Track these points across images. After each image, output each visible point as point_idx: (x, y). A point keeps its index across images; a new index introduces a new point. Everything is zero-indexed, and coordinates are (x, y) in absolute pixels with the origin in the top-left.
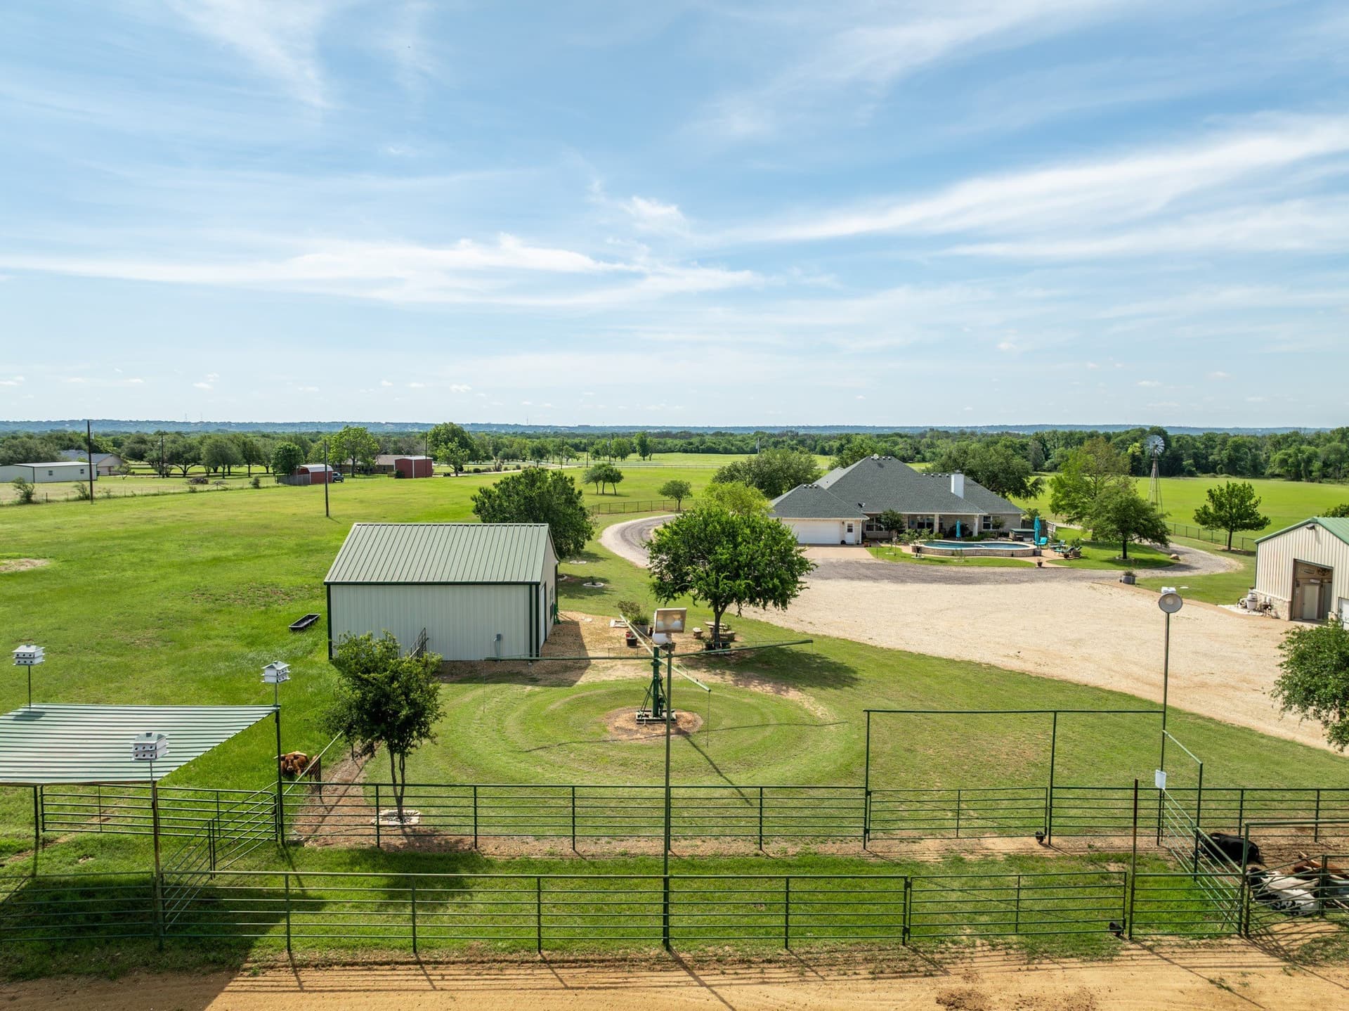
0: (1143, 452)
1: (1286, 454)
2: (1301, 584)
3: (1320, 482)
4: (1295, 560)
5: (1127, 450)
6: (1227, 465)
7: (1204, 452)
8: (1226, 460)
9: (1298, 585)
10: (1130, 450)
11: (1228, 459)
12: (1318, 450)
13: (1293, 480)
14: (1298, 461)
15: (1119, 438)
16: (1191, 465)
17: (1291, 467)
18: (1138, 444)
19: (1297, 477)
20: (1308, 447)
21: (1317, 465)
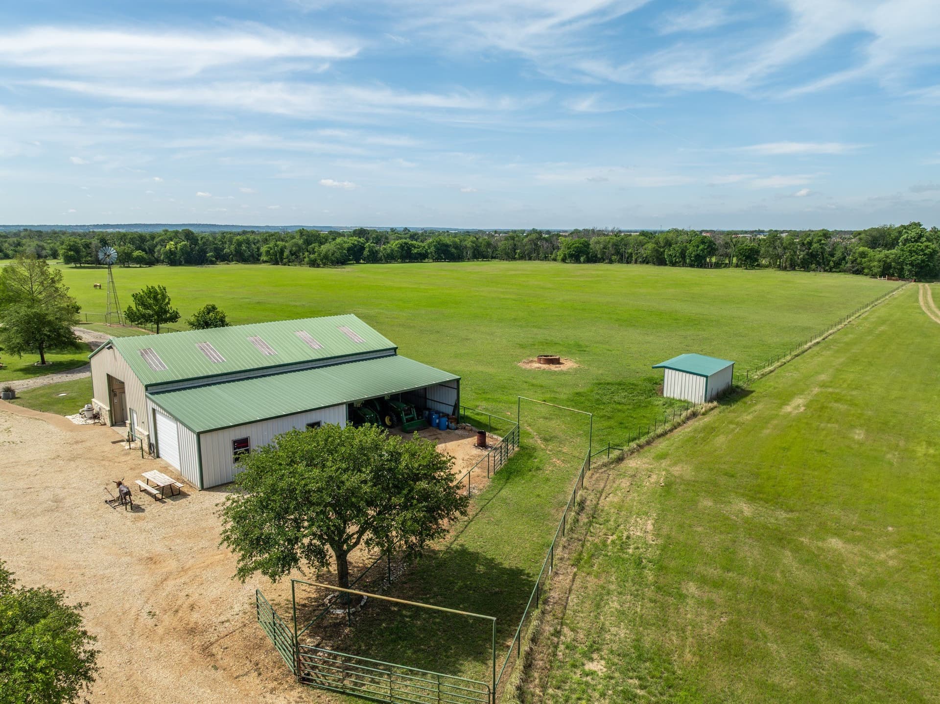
0: (176, 248)
1: (269, 247)
2: (117, 393)
3: (289, 265)
4: (108, 375)
5: (166, 247)
6: (235, 255)
7: (221, 246)
8: (234, 253)
9: (115, 395)
10: (168, 247)
11: (235, 251)
12: (286, 244)
13: (274, 264)
14: (276, 251)
15: (160, 238)
16: (212, 256)
17: (272, 255)
18: (172, 243)
19: (276, 263)
20: (281, 243)
21: (286, 253)
